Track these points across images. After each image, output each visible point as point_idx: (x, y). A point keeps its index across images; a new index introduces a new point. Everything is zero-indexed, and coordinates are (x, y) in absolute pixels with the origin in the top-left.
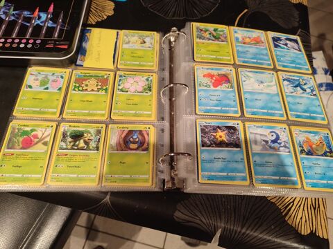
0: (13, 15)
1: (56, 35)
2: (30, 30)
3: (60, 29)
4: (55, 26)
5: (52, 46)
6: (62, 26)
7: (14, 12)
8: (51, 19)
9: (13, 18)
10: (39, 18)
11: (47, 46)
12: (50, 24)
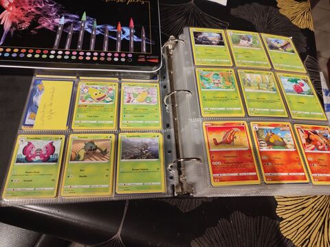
0: (98, 29)
1: (144, 50)
2: (119, 44)
3: (146, 44)
4: (140, 40)
5: (143, 60)
6: (146, 41)
7: (99, 27)
8: (135, 34)
9: (98, 32)
10: (124, 33)
11: (139, 60)
12: (135, 38)
